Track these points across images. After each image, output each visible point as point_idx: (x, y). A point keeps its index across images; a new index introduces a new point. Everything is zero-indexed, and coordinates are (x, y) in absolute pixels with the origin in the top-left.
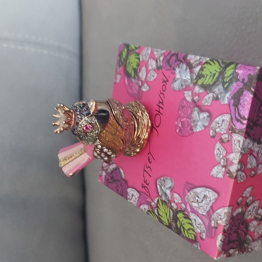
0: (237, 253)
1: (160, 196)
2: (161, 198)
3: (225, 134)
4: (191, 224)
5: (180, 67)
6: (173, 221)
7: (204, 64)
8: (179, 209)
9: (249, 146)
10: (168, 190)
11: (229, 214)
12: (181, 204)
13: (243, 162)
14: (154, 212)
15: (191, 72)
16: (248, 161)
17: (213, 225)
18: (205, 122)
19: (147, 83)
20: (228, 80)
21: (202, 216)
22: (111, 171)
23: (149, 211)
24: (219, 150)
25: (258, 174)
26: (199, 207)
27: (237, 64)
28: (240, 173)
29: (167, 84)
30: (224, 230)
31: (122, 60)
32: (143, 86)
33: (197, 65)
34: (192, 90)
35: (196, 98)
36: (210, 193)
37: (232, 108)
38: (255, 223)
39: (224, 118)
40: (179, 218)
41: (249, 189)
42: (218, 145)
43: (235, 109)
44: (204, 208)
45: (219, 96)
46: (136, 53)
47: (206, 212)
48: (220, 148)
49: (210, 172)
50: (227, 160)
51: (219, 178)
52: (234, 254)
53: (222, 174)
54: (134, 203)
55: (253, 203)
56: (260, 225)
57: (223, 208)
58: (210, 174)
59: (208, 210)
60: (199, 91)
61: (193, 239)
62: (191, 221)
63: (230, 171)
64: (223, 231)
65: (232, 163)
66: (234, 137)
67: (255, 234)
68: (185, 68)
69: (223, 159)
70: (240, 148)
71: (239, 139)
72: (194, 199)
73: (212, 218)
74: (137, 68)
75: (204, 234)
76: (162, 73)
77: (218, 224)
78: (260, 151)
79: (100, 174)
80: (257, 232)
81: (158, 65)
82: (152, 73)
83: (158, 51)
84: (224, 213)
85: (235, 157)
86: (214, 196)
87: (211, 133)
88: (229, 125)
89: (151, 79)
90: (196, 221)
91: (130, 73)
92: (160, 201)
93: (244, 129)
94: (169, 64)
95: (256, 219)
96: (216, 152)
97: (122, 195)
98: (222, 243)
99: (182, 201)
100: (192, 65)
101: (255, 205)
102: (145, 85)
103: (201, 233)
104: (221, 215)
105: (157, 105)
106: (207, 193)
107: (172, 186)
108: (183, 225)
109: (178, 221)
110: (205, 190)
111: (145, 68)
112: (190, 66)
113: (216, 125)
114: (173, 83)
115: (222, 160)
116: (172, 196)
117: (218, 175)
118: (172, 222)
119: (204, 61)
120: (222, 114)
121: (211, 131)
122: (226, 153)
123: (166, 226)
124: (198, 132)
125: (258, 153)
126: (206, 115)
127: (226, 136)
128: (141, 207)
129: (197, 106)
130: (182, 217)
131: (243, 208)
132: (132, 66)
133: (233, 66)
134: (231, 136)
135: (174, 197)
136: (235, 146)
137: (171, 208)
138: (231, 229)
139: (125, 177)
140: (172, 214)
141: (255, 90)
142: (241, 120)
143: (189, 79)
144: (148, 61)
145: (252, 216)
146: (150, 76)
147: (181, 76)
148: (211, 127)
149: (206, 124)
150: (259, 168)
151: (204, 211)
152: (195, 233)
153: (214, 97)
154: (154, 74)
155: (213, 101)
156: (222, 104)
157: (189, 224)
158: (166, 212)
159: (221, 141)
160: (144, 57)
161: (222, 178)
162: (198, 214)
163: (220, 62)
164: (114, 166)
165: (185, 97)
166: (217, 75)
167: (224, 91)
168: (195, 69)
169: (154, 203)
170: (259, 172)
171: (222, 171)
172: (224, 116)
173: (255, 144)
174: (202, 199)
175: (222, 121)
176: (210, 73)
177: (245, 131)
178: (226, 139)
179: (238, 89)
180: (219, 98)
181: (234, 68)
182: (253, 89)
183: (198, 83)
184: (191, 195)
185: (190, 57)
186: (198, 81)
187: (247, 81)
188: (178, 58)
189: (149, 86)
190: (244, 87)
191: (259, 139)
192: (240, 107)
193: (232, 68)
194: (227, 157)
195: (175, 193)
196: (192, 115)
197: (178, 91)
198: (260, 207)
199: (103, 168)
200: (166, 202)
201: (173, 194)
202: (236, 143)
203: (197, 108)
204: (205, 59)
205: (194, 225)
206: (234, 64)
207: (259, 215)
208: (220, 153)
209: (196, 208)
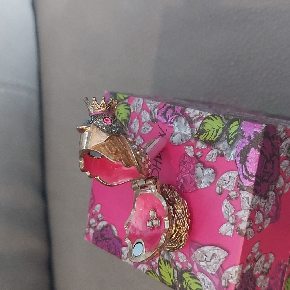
1: (162, 256)
2: (163, 258)
3: (233, 191)
4: (200, 284)
5: (178, 121)
6: (178, 281)
7: (205, 119)
8: (185, 269)
9: (257, 202)
11: (240, 272)
12: (187, 263)
13: (251, 219)
14: (155, 273)
15: (192, 127)
16: (256, 217)
17: (223, 284)
18: (211, 179)
19: (141, 136)
20: (232, 137)
21: (211, 275)
22: (101, 229)
23: (149, 271)
24: (226, 207)
25: (264, 228)
26: (207, 266)
27: (241, 121)
28: (249, 230)
30: (235, 288)
32: (136, 138)
33: (198, 119)
34: (194, 145)
35: (199, 154)
36: (220, 251)
37: (239, 165)
38: (262, 277)
39: (230, 175)
40: (184, 277)
41: (257, 245)
42: (226, 202)
43: (242, 166)
44: (213, 267)
45: (224, 153)
46: (125, 103)
47: (216, 270)
48: (228, 205)
49: (218, 230)
50: (236, 218)
51: (227, 236)
53: (232, 232)
54: (130, 263)
56: (266, 279)
57: (234, 266)
58: (218, 232)
59: (217, 269)
60: (202, 147)
62: (199, 281)
63: (240, 229)
65: (241, 221)
66: (242, 194)
67: (262, 289)
68: (185, 122)
69: (231, 216)
70: (249, 205)
71: (248, 196)
72: (201, 257)
73: (222, 277)
74: (128, 119)
76: (158, 126)
77: (230, 283)
78: (266, 206)
79: (87, 232)
80: (263, 286)
81: (152, 117)
82: (146, 125)
83: (151, 103)
84: (235, 272)
85: (244, 214)
86: (224, 254)
87: (218, 190)
88: (236, 183)
89: (145, 131)
90: (205, 280)
92: (162, 261)
93: (252, 186)
94: (165, 117)
95: (262, 273)
96: (224, 209)
97: (115, 254)
99: (187, 261)
100: (192, 120)
101: (261, 259)
102: (139, 138)
104: (232, 273)
105: (154, 159)
106: (216, 252)
108: (190, 285)
109: (184, 281)
110: (214, 249)
111: (138, 120)
112: (190, 121)
113: (223, 182)
114: (171, 137)
115: (231, 218)
116: (176, 255)
117: (227, 233)
118: (176, 282)
119: (204, 116)
120: (229, 171)
121: (218, 188)
122: (235, 210)
123: (170, 286)
124: (203, 188)
125: (264, 208)
126: (211, 171)
127: (234, 193)
128: (139, 267)
129: (200, 162)
130: (188, 277)
131: (251, 264)
132: (122, 117)
133: (236, 123)
134: (240, 194)
135: (179, 256)
136: (244, 204)
137: (176, 267)
138: (242, 287)
139: (118, 234)
140: (177, 274)
141: (262, 147)
142: (249, 177)
143: (189, 134)
144: (141, 113)
145: (259, 271)
146: (144, 129)
147: (180, 130)
148: (217, 184)
149: (212, 181)
150: (265, 223)
151: (213, 271)
153: (218, 153)
154: (149, 127)
155: (218, 157)
156: (228, 160)
157: (197, 284)
158: (170, 272)
159: (228, 198)
160: (135, 108)
161: (231, 235)
162: (207, 274)
163: (222, 118)
164: (104, 223)
165: (186, 152)
166: (220, 131)
167: (230, 147)
168: (195, 124)
169: (155, 263)
170: (265, 226)
171: (231, 229)
172: (231, 173)
173: (262, 199)
174: (211, 258)
175: (229, 178)
176: (212, 128)
177: (253, 188)
178: (234, 197)
179: (244, 146)
180: (224, 154)
181: (239, 125)
182: (259, 147)
183: (200, 138)
184: (198, 254)
185: (188, 111)
186: (200, 136)
187: (253, 139)
188: (175, 111)
189: (143, 139)
190: (250, 144)
191: (266, 194)
192: (247, 164)
193: (236, 124)
194: (236, 215)
195: (180, 252)
196: (195, 171)
197: (178, 145)
198: (267, 261)
199: (90, 225)
200: (169, 261)
201: (177, 253)
202: (245, 200)
203: (200, 164)
204: (205, 114)
205: (203, 285)
206: (238, 121)
207: (265, 269)
208: (228, 211)
209: (204, 267)
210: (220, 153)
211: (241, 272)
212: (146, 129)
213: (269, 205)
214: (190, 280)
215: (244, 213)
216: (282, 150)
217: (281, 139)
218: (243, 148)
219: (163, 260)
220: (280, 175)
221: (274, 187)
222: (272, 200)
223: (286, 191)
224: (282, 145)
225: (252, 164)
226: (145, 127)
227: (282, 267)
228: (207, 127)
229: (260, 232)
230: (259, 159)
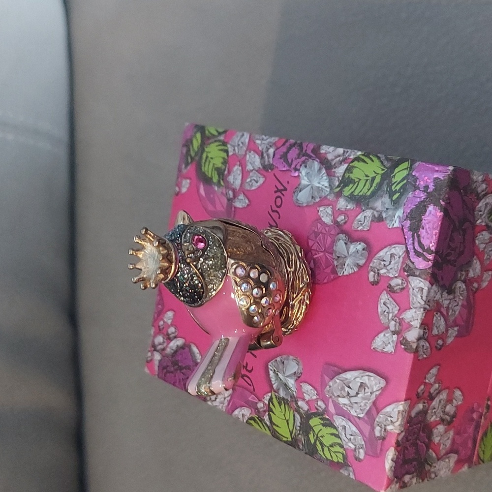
0: (414, 481)
1: (275, 392)
2: (277, 394)
3: (396, 277)
4: (337, 436)
5: (308, 167)
6: (301, 432)
7: (352, 162)
8: (314, 411)
9: (436, 297)
10: (291, 379)
11: (405, 413)
12: (317, 401)
13: (426, 324)
14: (262, 420)
15: (330, 175)
16: (434, 322)
17: (377, 434)
18: (360, 259)
19: (244, 194)
20: (398, 188)
21: (357, 420)
22: (172, 351)
23: (251, 418)
24: (385, 305)
25: (447, 344)
26: (351, 405)
27: (413, 162)
28: (422, 343)
29: (284, 195)
30: (398, 441)
31: (193, 154)
32: (236, 198)
33: (341, 163)
34: (333, 205)
35: (341, 218)
36: (372, 379)
37: (408, 235)
38: (441, 428)
39: (393, 251)
40: (312, 426)
41: (434, 371)
42: (384, 297)
43: (413, 235)
44: (361, 406)
45: (384, 215)
46: (219, 141)
47: (365, 411)
48: (387, 301)
49: (371, 343)
50: (401, 322)
51: (386, 353)
52: (410, 482)
53: (393, 346)
54: (220, 407)
55: (438, 395)
56: (448, 432)
57: (395, 403)
58: (371, 347)
59: (368, 408)
60: (347, 206)
61: (340, 461)
62: (337, 430)
63: (407, 340)
64: (396, 444)
65: (409, 327)
66: (412, 283)
67: (441, 448)
68: (319, 167)
69: (393, 319)
70: (423, 300)
71: (422, 285)
72: (341, 391)
73: (376, 422)
74: (223, 167)
75: (362, 451)
76: (273, 176)
77: (388, 431)
78: (450, 306)
79: (149, 359)
80: (444, 445)
81: (265, 162)
82: (254, 176)
83: (263, 139)
84: (397, 413)
85: (414, 316)
86: (380, 383)
87: (371, 276)
88: (403, 263)
89: (252, 185)
90: (346, 429)
91: (210, 176)
92: (275, 401)
93: (429, 268)
94: (286, 161)
95: (442, 421)
96: (381, 308)
98: (394, 464)
99: (318, 397)
100: (330, 163)
101: (441, 397)
102: (241, 197)
103: (355, 450)
104: (391, 415)
106: (365, 380)
107: (299, 372)
108: (321, 438)
109: (311, 432)
110: (362, 375)
111: (240, 168)
112: (327, 166)
113: (380, 264)
114: (296, 194)
115: (393, 323)
116: (299, 388)
117: (386, 348)
118: (299, 434)
119: (352, 157)
120: (390, 245)
121: (372, 273)
122: (399, 310)
123: (286, 442)
124: (347, 275)
125: (448, 308)
126: (360, 246)
127: (399, 281)
128: (236, 412)
129: (343, 232)
130: (318, 425)
131: (424, 403)
132: (214, 164)
133: (405, 165)
134: (408, 282)
135: (303, 390)
136: (415, 298)
137: (297, 410)
138: (408, 440)
140: (300, 421)
141: (447, 203)
142: (424, 253)
143: (326, 187)
144: (245, 156)
145: (437, 417)
146: (251, 181)
147: (310, 181)
148: (371, 267)
149: (362, 262)
150: (449, 335)
151: (361, 412)
152: (345, 450)
153: (374, 216)
154: (258, 179)
155: (374, 223)
156: (390, 227)
157: (333, 436)
158: (287, 418)
159: (389, 289)
160: (236, 148)
161: (392, 352)
162: (349, 418)
163: (382, 159)
164: (179, 342)
165: (319, 216)
166: (378, 179)
167: (393, 206)
168: (336, 170)
169: (263, 404)
170: (450, 340)
171: (393, 341)
172: (394, 247)
173: (443, 293)
174: (357, 391)
175: (391, 257)
176: (364, 176)
177: (431, 272)
178: (398, 287)
179: (417, 203)
180: (384, 218)
181: (408, 169)
182: (443, 203)
183: (344, 193)
184: (336, 385)
185: (324, 149)
186: (344, 189)
187: (432, 190)
188: (302, 151)
189: (248, 199)
190: (427, 199)
191: (451, 285)
192: (422, 232)
193: (404, 168)
194: (401, 317)
195: (305, 384)
196: (334, 248)
197: (306, 206)
198: (449, 400)
199: (154, 347)
200: (287, 400)
201: (301, 386)
202: (416, 293)
203: (343, 236)
204: (353, 153)
205: (343, 437)
206: (407, 163)
207: (447, 414)
208: (387, 311)
209: (346, 406)
210: (377, 216)
211: (407, 413)
212: (253, 181)
213: (455, 305)
214: (321, 430)
215: (414, 314)
216: (480, 213)
217: (477, 194)
218: (416, 206)
219: (276, 398)
220: (475, 257)
221: (464, 275)
222: (461, 298)
223: (485, 284)
224: (480, 205)
225: (429, 232)
226: (252, 178)
227: (475, 416)
228: (355, 175)
229: (440, 349)
230: (442, 224)
